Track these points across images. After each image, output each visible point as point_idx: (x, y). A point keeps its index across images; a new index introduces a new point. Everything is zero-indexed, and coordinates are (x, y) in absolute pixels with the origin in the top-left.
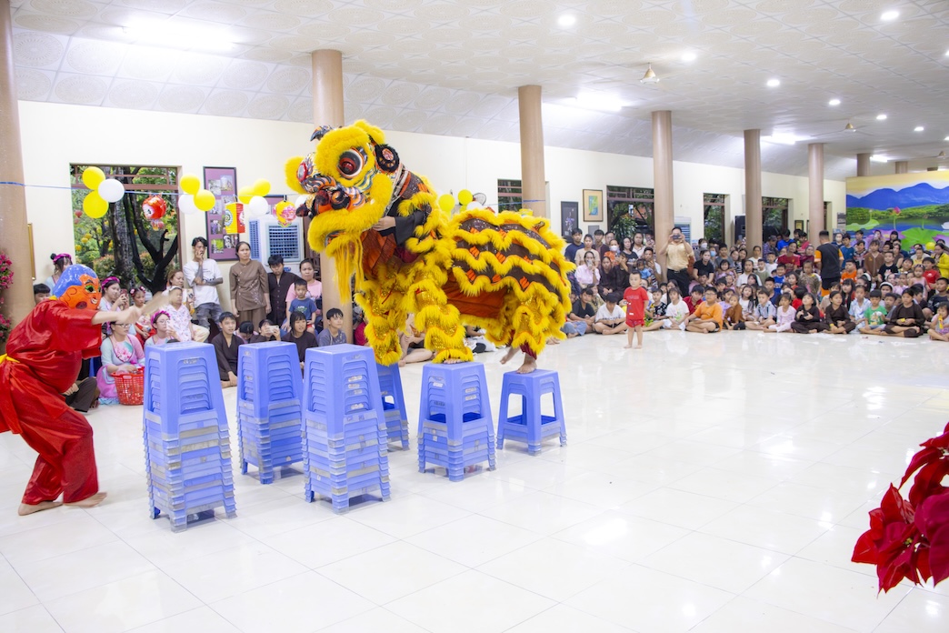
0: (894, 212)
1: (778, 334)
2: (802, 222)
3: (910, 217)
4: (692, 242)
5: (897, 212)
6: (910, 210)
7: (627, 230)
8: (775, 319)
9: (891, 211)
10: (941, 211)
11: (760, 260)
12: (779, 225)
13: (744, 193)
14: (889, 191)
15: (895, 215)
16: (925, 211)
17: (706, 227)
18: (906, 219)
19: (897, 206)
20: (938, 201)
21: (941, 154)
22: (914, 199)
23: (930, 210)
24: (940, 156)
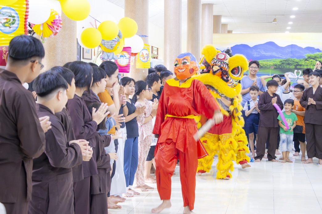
10: (283, 64)
16: (271, 63)
20: (281, 56)
21: (275, 20)
22: (264, 53)
23: (276, 62)
24: (274, 22)
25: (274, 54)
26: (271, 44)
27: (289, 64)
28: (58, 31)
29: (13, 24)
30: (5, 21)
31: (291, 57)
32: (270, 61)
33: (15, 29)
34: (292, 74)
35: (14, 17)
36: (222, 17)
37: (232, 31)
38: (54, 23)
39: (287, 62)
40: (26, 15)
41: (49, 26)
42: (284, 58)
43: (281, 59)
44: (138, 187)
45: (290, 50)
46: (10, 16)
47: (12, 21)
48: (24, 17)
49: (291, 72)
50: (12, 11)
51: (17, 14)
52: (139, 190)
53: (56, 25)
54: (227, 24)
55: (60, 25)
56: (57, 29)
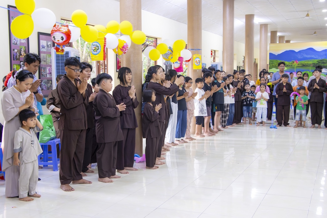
0: (295, 63)
3: (304, 66)
5: (297, 63)
6: (303, 62)
9: (293, 62)
10: (319, 63)
13: (222, 50)
14: (293, 52)
15: (295, 64)
16: (310, 62)
18: (301, 66)
19: (297, 60)
20: (318, 57)
21: (315, 33)
22: (306, 56)
23: (314, 62)
24: (314, 34)
25: (313, 56)
26: (311, 49)
27: (323, 63)
28: (126, 51)
29: (98, 50)
30: (94, 49)
31: (325, 58)
32: (310, 61)
33: (98, 52)
34: (326, 70)
35: (98, 46)
36: (278, 32)
37: (290, 41)
38: (123, 47)
39: (322, 62)
40: (104, 45)
41: (121, 49)
42: (320, 59)
43: (318, 60)
44: (187, 138)
45: (324, 53)
46: (96, 46)
47: (97, 48)
48: (103, 46)
49: (325, 68)
50: (98, 44)
51: (100, 45)
52: (187, 140)
53: (125, 48)
54: (284, 37)
55: (127, 48)
56: (125, 50)
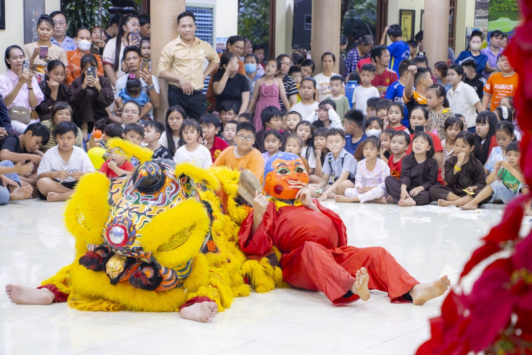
1: (362, 206)
2: (413, 13)
4: (215, 42)
7: (92, 14)
8: (351, 178)
11: (333, 78)
12: (372, 18)
17: (241, 16)
